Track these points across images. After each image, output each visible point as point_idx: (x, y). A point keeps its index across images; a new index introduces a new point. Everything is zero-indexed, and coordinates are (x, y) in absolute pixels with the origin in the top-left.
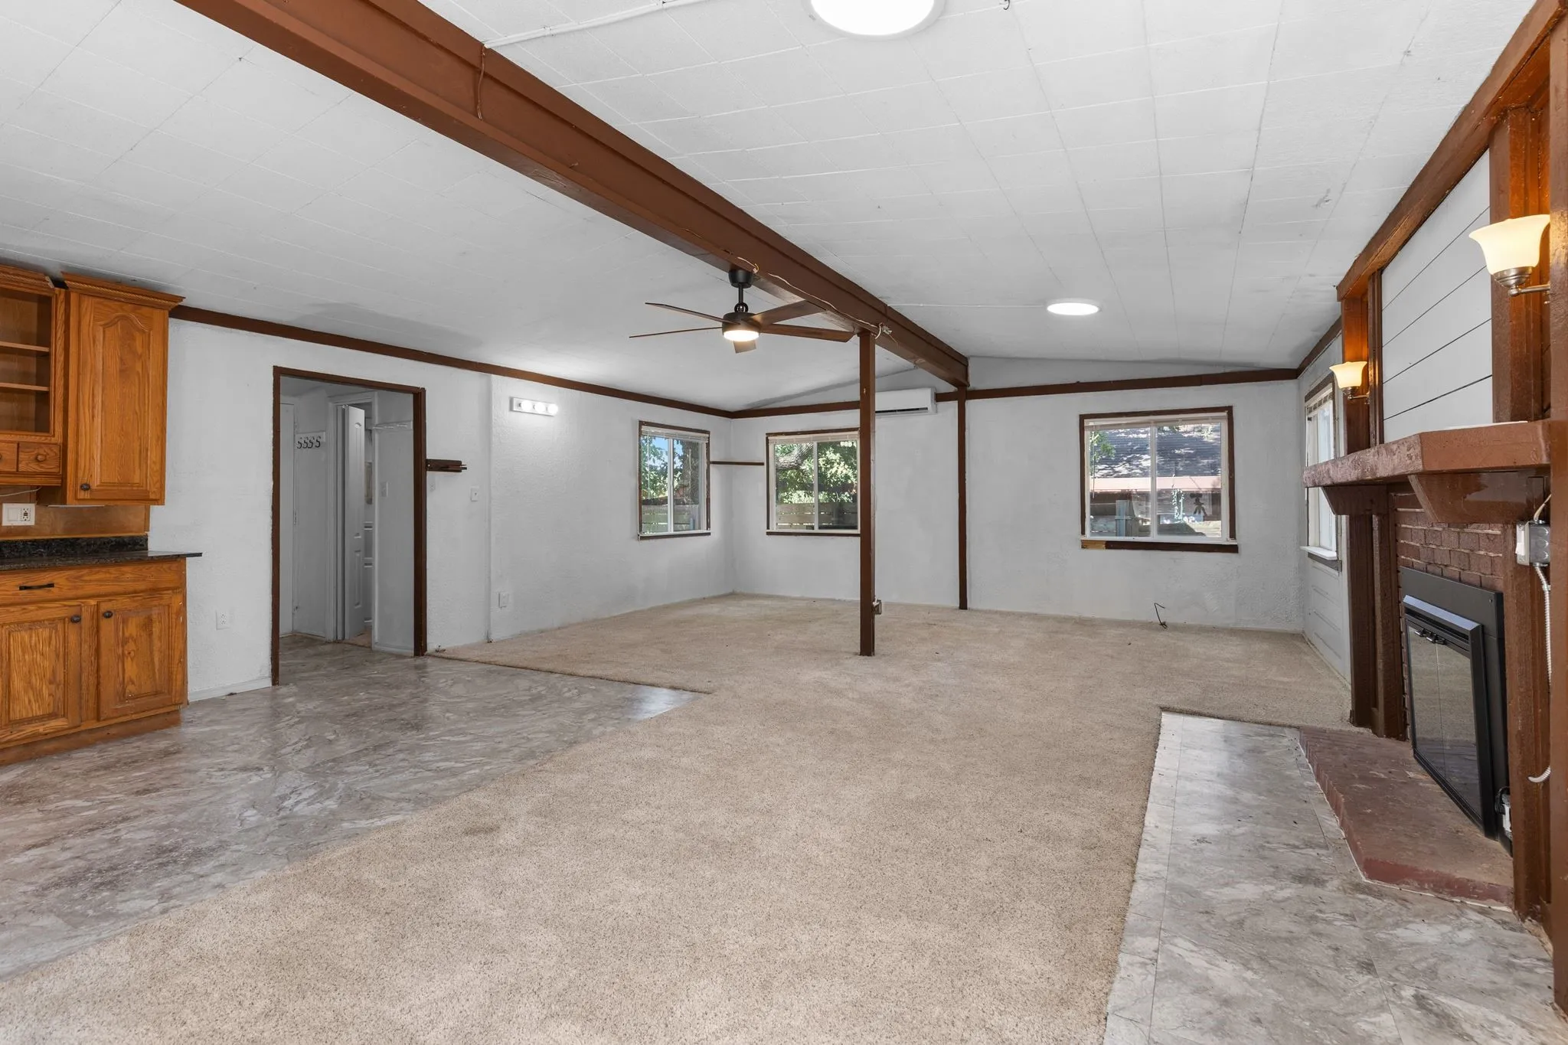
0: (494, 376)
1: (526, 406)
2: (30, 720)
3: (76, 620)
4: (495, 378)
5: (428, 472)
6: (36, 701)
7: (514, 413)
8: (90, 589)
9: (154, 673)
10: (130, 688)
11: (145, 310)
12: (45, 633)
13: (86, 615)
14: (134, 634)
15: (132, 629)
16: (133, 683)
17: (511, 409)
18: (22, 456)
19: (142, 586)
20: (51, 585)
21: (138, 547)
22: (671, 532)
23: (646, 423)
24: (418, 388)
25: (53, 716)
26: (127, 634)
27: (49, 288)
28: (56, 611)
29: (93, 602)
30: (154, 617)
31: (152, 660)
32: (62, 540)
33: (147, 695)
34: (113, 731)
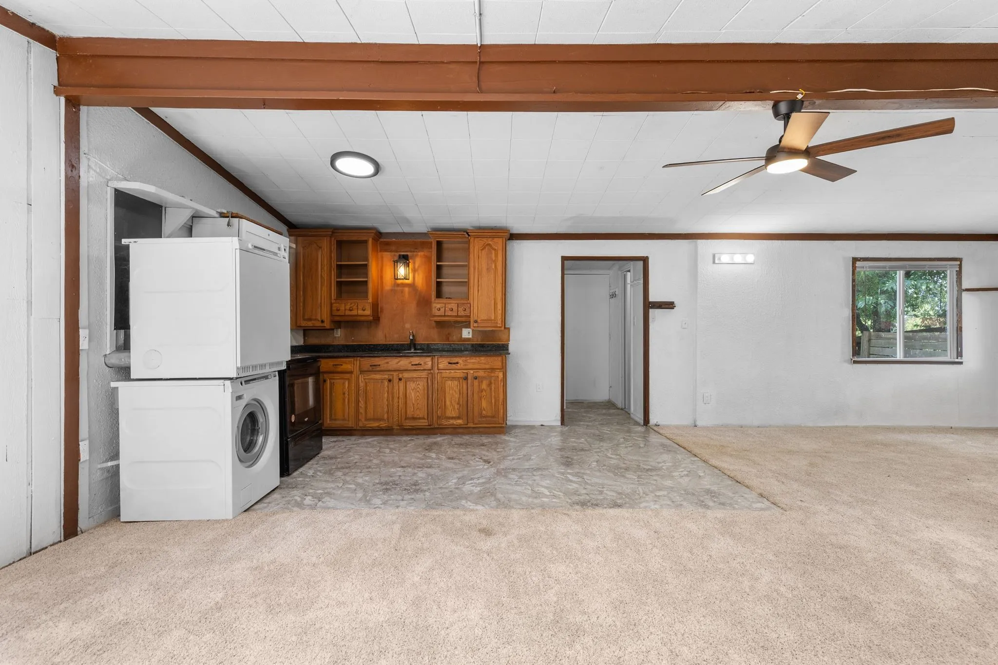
0: (699, 241)
1: (725, 258)
2: (453, 418)
3: (466, 379)
4: (700, 242)
5: (650, 310)
6: (454, 411)
7: (717, 265)
8: (470, 366)
9: (492, 407)
10: (484, 412)
11: (496, 240)
12: (456, 383)
13: (469, 377)
14: (485, 388)
15: (484, 386)
16: (485, 410)
17: (714, 262)
18: (459, 309)
19: (487, 366)
20: (457, 363)
21: (505, 349)
22: (900, 356)
23: (861, 258)
24: (644, 257)
25: (459, 418)
26: (482, 388)
27: (466, 237)
28: (460, 374)
29: (472, 372)
30: (492, 381)
31: (492, 401)
32: (479, 344)
33: (489, 417)
34: (481, 430)
